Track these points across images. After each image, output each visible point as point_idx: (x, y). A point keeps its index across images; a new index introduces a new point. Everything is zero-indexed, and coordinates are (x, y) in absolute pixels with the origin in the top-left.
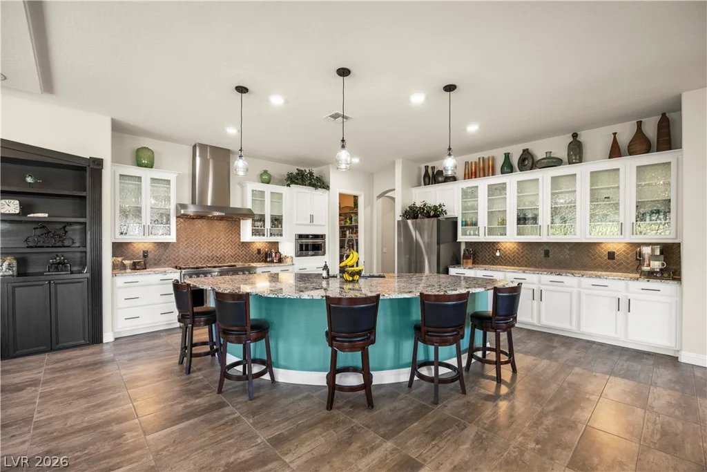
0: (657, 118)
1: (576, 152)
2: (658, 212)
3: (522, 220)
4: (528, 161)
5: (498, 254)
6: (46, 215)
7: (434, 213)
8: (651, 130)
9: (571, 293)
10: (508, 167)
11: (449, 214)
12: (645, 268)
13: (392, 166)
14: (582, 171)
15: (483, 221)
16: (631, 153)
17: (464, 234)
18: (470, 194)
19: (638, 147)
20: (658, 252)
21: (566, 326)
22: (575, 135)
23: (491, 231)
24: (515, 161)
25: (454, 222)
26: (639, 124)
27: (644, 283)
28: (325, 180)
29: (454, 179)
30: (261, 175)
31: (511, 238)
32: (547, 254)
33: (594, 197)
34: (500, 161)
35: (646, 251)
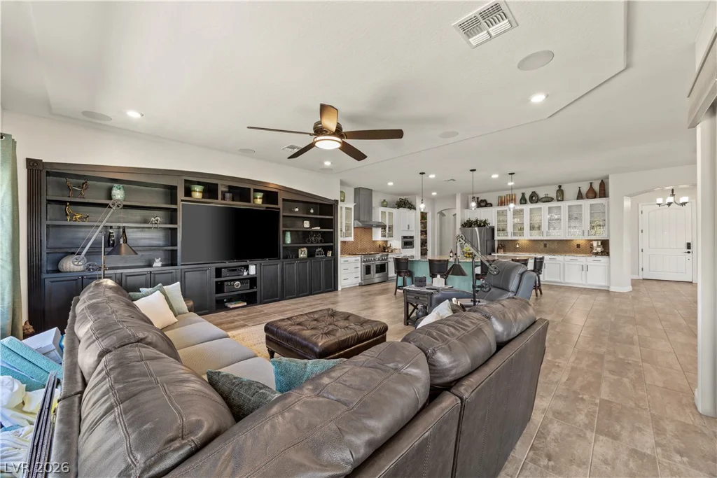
0: (600, 181)
1: (561, 195)
2: (600, 226)
3: (532, 228)
4: (534, 198)
5: (518, 246)
6: (319, 228)
7: (482, 224)
8: (597, 187)
9: (560, 264)
10: (523, 201)
11: (491, 225)
12: (595, 251)
13: (454, 197)
14: (564, 205)
15: (510, 229)
16: (588, 198)
17: (498, 236)
18: (502, 214)
19: (590, 195)
20: (600, 244)
21: (558, 280)
22: (560, 187)
23: (515, 234)
24: (527, 197)
25: (493, 229)
26: (591, 184)
27: (594, 258)
28: (413, 203)
29: (491, 205)
30: (383, 202)
31: (526, 237)
32: (545, 245)
33: (570, 218)
34: (519, 197)
35: (595, 244)
